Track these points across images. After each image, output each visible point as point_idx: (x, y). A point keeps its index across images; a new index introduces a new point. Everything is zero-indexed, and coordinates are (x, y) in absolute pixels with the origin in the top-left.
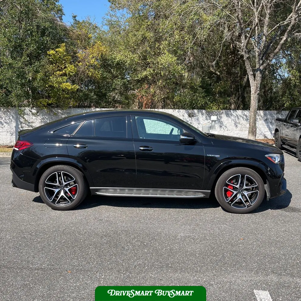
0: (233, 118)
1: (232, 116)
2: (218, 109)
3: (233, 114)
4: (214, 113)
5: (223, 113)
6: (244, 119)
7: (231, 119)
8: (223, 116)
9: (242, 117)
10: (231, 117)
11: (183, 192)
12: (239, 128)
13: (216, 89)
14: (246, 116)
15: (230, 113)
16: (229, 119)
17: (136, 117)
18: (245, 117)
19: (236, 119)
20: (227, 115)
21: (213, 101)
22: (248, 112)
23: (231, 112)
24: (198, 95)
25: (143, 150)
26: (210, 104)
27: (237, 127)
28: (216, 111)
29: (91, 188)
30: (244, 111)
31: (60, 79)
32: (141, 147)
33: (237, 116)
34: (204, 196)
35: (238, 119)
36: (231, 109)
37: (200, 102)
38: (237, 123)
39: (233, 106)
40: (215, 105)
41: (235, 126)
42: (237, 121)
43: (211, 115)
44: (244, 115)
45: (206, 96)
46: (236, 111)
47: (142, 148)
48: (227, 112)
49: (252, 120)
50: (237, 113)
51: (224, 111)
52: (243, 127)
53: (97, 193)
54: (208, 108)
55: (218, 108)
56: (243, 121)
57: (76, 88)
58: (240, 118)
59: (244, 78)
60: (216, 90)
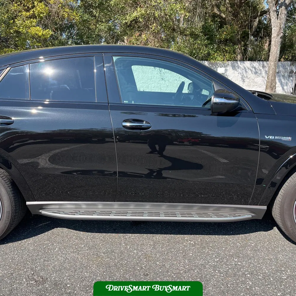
0: (240, 71)
1: (238, 68)
2: (224, 60)
3: (240, 66)
4: (219, 65)
5: (228, 64)
6: (253, 72)
7: (238, 72)
8: (228, 68)
9: (250, 70)
10: (238, 70)
11: (211, 209)
12: (246, 82)
13: (221, 35)
14: (255, 68)
15: (237, 65)
16: (236, 72)
17: (115, 58)
18: (254, 70)
19: (243, 72)
20: (234, 67)
21: (217, 51)
22: (258, 64)
23: (237, 63)
24: (199, 42)
25: (132, 128)
26: (214, 54)
27: (244, 82)
28: (221, 62)
29: (28, 203)
30: (252, 62)
31: (28, 22)
32: (126, 121)
33: (245, 68)
34: (252, 216)
35: (246, 72)
36: (237, 61)
37: (203, 51)
38: (245, 77)
39: (239, 57)
40: (220, 55)
41: (242, 80)
42: (244, 74)
43: (214, 67)
44: (252, 67)
45: (209, 44)
46: (244, 63)
47: (128, 124)
48: (234, 63)
49: (271, 72)
50: (245, 65)
51: (230, 62)
52: (251, 81)
53: (43, 212)
54: (212, 59)
55: (224, 58)
56: (252, 75)
57: (49, 34)
58: (248, 70)
59: (255, 21)
60: (221, 37)
